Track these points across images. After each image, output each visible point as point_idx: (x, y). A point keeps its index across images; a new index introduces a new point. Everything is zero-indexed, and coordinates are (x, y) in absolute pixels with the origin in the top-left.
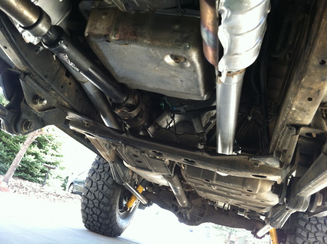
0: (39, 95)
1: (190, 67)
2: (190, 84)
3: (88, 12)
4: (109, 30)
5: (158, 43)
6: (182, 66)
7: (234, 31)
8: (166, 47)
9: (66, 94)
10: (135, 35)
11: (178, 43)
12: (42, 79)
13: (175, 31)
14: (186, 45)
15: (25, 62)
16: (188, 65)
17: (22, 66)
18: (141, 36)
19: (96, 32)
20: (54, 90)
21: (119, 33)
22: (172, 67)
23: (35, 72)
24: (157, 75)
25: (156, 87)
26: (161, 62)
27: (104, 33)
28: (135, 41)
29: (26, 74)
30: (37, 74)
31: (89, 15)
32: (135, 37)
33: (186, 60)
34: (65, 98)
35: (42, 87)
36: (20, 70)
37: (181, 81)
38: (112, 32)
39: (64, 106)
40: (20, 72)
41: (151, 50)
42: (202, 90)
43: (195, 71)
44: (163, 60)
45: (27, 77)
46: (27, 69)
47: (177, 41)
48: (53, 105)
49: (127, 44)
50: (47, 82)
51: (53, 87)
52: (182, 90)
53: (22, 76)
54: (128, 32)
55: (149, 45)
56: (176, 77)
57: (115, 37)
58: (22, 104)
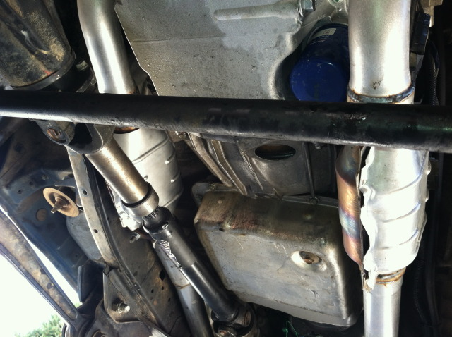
0: (122, 299)
1: (327, 271)
2: (326, 297)
3: (202, 197)
4: (224, 216)
5: (285, 235)
6: (315, 269)
7: (382, 216)
8: (294, 240)
9: (155, 303)
10: (255, 224)
11: (310, 237)
12: (130, 277)
13: (306, 222)
14: (321, 240)
15: (115, 252)
16: (324, 267)
17: (110, 256)
18: (263, 225)
19: (209, 219)
20: (141, 294)
21: (236, 221)
22: (302, 269)
23: (124, 266)
24: (281, 281)
25: (279, 299)
26: (287, 262)
27: (218, 220)
28: (255, 231)
29: (111, 268)
30: (126, 269)
31: (201, 200)
32: (256, 226)
33: (320, 260)
34: (153, 307)
35: (128, 288)
36: (105, 262)
37: (314, 292)
38: (227, 219)
39: (150, 320)
40: (105, 265)
41: (274, 244)
42: (344, 309)
43: (333, 277)
44: (289, 258)
45: (113, 272)
46: (114, 261)
47: (309, 234)
48: (136, 316)
49: (244, 235)
50: (135, 281)
51: (141, 289)
52: (315, 307)
53: (107, 270)
54: (247, 220)
55: (272, 237)
56: (307, 285)
57: (230, 225)
58: (98, 308)
